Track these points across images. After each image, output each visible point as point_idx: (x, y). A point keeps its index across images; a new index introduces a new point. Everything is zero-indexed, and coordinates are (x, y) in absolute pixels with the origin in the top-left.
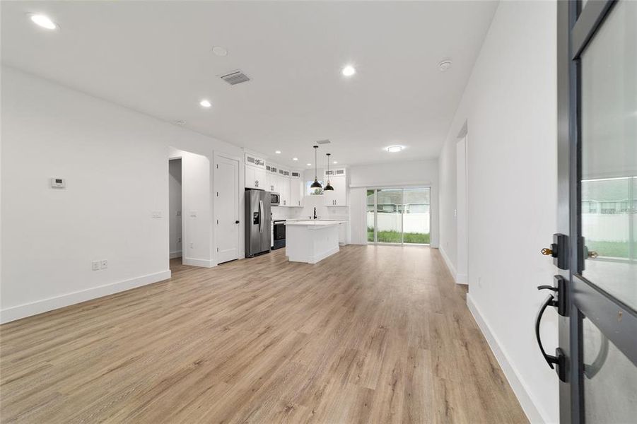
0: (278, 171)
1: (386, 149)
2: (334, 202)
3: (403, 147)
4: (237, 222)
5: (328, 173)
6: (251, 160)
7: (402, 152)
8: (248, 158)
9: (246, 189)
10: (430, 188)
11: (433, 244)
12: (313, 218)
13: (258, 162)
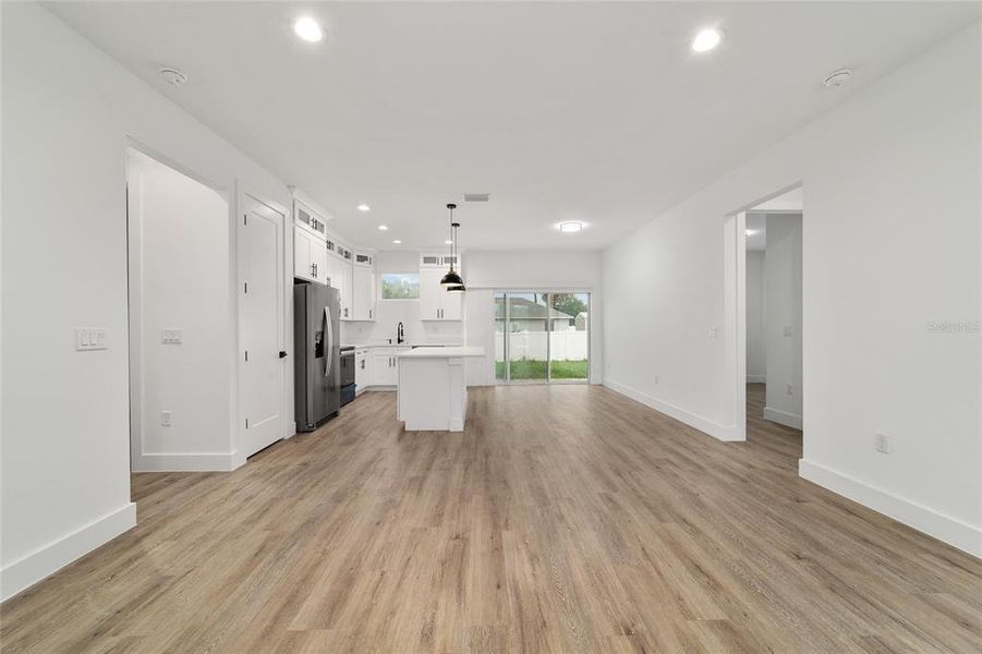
0: (336, 248)
1: (557, 226)
2: (440, 313)
3: (585, 225)
4: (282, 355)
5: (427, 260)
6: (305, 218)
7: (582, 234)
8: (300, 211)
9: (297, 281)
10: (589, 294)
11: (595, 378)
12: (395, 342)
13: (317, 226)
